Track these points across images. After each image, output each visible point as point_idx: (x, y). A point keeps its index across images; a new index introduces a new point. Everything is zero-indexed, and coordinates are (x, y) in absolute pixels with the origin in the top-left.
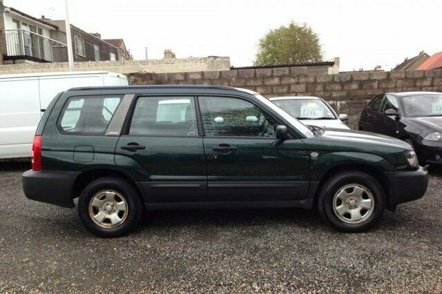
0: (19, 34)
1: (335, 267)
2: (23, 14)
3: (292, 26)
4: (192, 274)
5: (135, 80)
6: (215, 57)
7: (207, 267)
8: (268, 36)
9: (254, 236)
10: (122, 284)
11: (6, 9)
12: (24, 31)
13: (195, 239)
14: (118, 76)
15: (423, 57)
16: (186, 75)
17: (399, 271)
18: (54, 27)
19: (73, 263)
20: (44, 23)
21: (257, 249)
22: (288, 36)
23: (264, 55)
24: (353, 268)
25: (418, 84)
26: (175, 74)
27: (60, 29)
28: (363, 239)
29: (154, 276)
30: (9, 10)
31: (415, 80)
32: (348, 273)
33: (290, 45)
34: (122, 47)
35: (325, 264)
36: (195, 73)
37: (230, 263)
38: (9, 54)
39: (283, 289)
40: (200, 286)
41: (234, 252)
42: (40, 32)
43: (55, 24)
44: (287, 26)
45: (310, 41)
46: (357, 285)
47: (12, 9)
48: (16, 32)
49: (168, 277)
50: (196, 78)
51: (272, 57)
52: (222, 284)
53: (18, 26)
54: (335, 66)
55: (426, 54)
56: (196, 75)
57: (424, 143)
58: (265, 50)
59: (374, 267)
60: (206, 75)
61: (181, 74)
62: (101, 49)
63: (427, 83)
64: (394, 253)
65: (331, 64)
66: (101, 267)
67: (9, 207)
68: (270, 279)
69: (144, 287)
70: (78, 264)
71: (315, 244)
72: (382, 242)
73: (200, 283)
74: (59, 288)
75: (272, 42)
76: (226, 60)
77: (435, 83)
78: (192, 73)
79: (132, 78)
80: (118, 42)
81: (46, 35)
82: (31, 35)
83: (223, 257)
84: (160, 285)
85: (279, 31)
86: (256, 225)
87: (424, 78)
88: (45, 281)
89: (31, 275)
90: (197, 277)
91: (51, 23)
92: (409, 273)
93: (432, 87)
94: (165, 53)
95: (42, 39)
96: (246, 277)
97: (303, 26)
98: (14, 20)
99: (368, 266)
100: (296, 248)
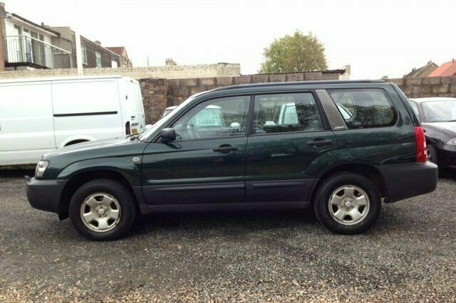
0: (20, 40)
1: (373, 266)
2: (25, 20)
3: (297, 35)
4: (229, 273)
5: (146, 86)
6: (226, 64)
7: (243, 266)
8: (272, 45)
9: (285, 237)
10: (160, 282)
11: (8, 15)
12: (26, 37)
13: (225, 240)
14: (132, 81)
15: (431, 66)
16: (198, 81)
17: (437, 269)
18: (56, 33)
19: (106, 263)
20: (46, 29)
21: (291, 248)
22: (294, 44)
23: (268, 64)
24: (392, 267)
25: (435, 91)
26: (187, 80)
27: (62, 36)
28: (396, 240)
29: (191, 274)
30: (11, 15)
31: (431, 86)
32: (387, 271)
33: (295, 55)
34: (124, 54)
35: (362, 263)
36: (208, 79)
37: (265, 262)
38: (10, 61)
39: (324, 286)
40: (240, 284)
41: (268, 252)
42: (42, 38)
43: (56, 31)
44: (292, 35)
45: (315, 50)
46: (397, 282)
47: (14, 15)
48: (18, 38)
49: (206, 275)
50: (209, 84)
51: (277, 66)
52: (262, 281)
53: (20, 33)
54: (346, 74)
55: (433, 64)
56: (209, 81)
57: (446, 148)
58: (269, 59)
59: (412, 264)
60: (218, 81)
61: (194, 80)
62: (102, 57)
63: (444, 90)
64: (430, 252)
65: (342, 72)
66: (135, 266)
67: (27, 212)
68: (309, 276)
69: (183, 284)
70: (112, 264)
71: (349, 244)
72: (416, 242)
73: (239, 281)
74: (97, 286)
75: (276, 52)
76: (237, 67)
77: (452, 90)
78: (204, 79)
79: (143, 83)
80: (120, 50)
81: (47, 42)
82: (33, 41)
83: (258, 257)
84: (199, 282)
85: (284, 39)
86: (285, 227)
87: (440, 85)
88: (82, 279)
89: (66, 274)
90: (235, 275)
91: (53, 29)
92: (447, 270)
93: (449, 93)
94: (167, 62)
95: (43, 46)
96: (285, 275)
97: (308, 35)
98: (16, 26)
99: (406, 264)
100: (330, 248)
